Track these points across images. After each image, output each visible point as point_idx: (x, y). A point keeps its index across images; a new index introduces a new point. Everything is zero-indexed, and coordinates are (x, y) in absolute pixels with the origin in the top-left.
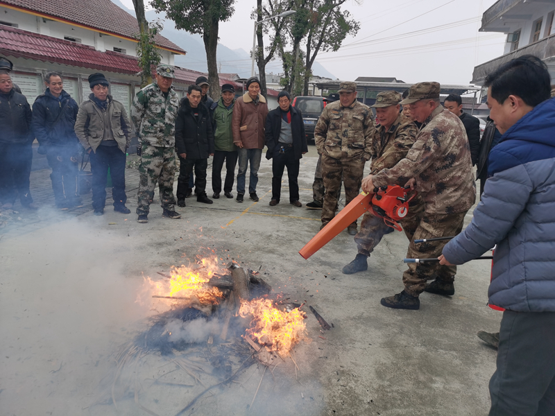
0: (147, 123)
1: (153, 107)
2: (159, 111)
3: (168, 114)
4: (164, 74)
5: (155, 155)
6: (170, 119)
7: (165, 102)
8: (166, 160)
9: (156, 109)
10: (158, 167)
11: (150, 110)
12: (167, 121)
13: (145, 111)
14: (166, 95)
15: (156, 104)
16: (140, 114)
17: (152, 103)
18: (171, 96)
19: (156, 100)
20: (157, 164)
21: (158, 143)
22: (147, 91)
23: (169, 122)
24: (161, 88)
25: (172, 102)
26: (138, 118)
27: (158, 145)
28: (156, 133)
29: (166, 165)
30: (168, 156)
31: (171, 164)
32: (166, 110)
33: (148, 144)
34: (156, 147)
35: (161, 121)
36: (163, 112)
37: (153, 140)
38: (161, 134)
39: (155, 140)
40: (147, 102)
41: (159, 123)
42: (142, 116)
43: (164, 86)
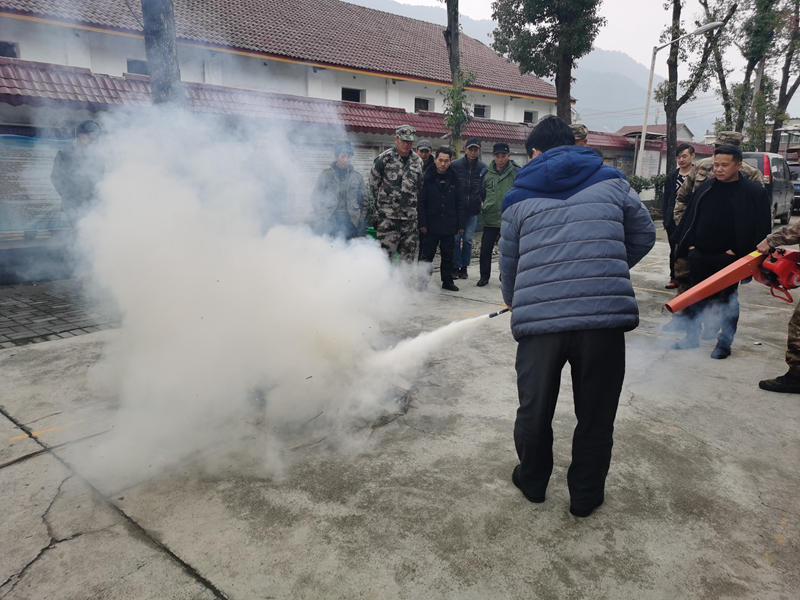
0: (383, 193)
1: (389, 174)
2: (395, 178)
3: (406, 181)
4: (404, 137)
5: (390, 228)
6: (407, 187)
7: (403, 168)
8: (403, 234)
9: (393, 176)
10: (394, 242)
11: (387, 178)
12: (403, 189)
13: (382, 179)
14: (405, 160)
15: (392, 170)
16: (376, 183)
17: (388, 169)
18: (411, 161)
19: (392, 166)
20: (393, 239)
21: (393, 214)
22: (384, 157)
23: (406, 191)
24: (400, 152)
25: (411, 168)
26: (376, 187)
27: (393, 218)
28: (391, 203)
29: (404, 240)
30: (405, 230)
31: (409, 240)
32: (404, 177)
33: (383, 216)
34: (393, 220)
35: (397, 190)
36: (400, 179)
37: (388, 211)
38: (397, 205)
39: (391, 211)
40: (383, 169)
41: (394, 192)
42: (379, 185)
43: (403, 151)
